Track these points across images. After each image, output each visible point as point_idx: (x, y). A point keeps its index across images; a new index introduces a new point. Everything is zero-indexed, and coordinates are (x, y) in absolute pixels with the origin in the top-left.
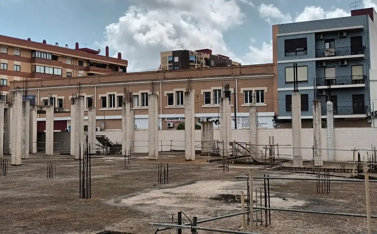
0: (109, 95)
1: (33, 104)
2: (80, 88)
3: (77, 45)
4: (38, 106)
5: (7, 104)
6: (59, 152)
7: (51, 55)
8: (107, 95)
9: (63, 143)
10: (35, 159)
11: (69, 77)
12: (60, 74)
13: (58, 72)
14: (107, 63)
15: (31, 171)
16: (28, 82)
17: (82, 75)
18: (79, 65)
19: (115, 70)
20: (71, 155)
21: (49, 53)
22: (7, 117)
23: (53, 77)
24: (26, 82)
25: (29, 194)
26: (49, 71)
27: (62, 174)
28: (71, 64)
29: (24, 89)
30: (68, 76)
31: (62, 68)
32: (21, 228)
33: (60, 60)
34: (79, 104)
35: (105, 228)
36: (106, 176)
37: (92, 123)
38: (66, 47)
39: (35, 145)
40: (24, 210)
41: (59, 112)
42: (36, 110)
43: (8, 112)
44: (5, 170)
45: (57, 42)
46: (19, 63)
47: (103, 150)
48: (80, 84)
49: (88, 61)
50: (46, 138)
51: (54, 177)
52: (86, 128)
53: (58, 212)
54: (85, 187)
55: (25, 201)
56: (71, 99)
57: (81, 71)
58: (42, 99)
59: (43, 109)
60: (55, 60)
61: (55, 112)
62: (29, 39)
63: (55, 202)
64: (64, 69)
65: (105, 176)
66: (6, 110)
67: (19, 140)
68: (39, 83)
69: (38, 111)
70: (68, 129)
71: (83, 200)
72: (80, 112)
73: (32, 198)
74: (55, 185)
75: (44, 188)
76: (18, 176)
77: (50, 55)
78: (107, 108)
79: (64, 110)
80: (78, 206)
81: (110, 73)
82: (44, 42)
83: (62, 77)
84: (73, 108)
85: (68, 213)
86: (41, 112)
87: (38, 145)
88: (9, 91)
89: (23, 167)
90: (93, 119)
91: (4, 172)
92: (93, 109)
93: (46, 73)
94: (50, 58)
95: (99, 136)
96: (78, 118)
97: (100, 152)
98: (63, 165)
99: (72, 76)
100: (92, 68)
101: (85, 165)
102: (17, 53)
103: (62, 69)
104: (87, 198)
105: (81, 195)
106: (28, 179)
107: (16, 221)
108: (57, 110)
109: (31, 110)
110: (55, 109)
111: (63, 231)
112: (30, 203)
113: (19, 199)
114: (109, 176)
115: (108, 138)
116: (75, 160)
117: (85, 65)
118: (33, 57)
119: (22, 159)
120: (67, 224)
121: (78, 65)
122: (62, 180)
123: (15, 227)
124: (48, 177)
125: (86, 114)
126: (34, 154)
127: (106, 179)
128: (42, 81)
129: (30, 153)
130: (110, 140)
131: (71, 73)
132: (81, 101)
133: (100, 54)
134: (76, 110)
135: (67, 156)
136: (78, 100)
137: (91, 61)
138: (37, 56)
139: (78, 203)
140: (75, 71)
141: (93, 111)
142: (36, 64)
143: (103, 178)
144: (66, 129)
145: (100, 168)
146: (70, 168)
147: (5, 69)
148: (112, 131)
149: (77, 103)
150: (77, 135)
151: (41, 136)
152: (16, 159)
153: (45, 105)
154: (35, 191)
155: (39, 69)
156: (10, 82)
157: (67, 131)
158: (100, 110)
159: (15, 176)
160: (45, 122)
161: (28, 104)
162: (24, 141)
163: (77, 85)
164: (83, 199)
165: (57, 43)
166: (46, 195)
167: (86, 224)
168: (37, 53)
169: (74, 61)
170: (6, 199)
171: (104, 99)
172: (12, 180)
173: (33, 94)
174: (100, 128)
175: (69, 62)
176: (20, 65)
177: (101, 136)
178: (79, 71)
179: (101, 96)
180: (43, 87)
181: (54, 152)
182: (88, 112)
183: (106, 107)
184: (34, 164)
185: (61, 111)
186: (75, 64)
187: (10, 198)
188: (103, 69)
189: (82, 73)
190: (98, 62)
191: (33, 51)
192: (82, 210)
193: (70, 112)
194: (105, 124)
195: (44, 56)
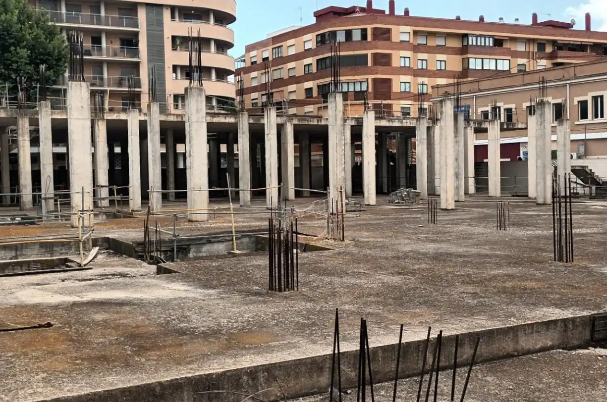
0: (593, 97)
1: (467, 119)
2: (544, 88)
3: (535, 17)
4: (475, 122)
5: (430, 121)
6: (509, 193)
7: (493, 38)
8: (589, 98)
9: (515, 178)
10: (473, 202)
11: (523, 72)
12: (507, 68)
13: (503, 65)
14: (586, 42)
15: (471, 219)
16: (460, 84)
17: (544, 68)
18: (538, 50)
19: (602, 53)
20: (530, 198)
21: (489, 36)
22: (431, 139)
23: (497, 74)
24: (458, 85)
25: (473, 249)
26: (490, 65)
27: (520, 225)
28: (524, 50)
29: (454, 96)
30: (520, 71)
31: (509, 58)
32: (470, 295)
33: (506, 45)
34: (542, 115)
35: (605, 307)
36: (595, 230)
37: (565, 145)
38: (517, 23)
39: (471, 181)
40: (469, 270)
41: (508, 129)
42: (471, 127)
43: (432, 132)
44: (434, 216)
45: (502, 17)
46: (443, 57)
47: (584, 190)
48: (543, 82)
49: (554, 43)
50: (489, 170)
51: (508, 229)
52: (554, 155)
53: (523, 278)
54: (563, 244)
55: (470, 259)
56: (527, 107)
57: (542, 60)
58: (480, 110)
59: (483, 126)
60: (498, 46)
61: (502, 130)
62: (458, 18)
63: (515, 263)
64: (512, 60)
65: (593, 231)
66: (428, 128)
67: (451, 172)
68: (475, 86)
69: (474, 128)
70: (522, 156)
71: (561, 264)
72: (544, 127)
73: (479, 255)
74: (511, 239)
75: (495, 243)
76: (452, 224)
77: (491, 39)
78: (590, 120)
79: (516, 125)
80: (553, 272)
81: (594, 59)
82: (482, 19)
83: (510, 73)
84: (532, 121)
85: (538, 280)
86: (480, 131)
87: (477, 181)
88: (431, 101)
89: (458, 213)
90: (565, 138)
91: (433, 219)
92: (565, 122)
93: (484, 68)
94: (491, 45)
95: (576, 166)
96: (541, 137)
97: (578, 193)
98: (517, 212)
99: (527, 70)
100: (560, 53)
101: (556, 213)
102: (440, 42)
103: (509, 60)
104: (567, 262)
105: (557, 257)
106: (468, 229)
107: (461, 284)
108: (505, 127)
109: (465, 128)
110: (502, 124)
111: (535, 305)
112: (477, 262)
113: (460, 256)
114: (601, 231)
115: (593, 171)
116: (538, 204)
117: (549, 49)
118: (464, 45)
119: (456, 201)
120: (539, 296)
121: (536, 50)
122: (520, 233)
123: (462, 293)
124: (499, 228)
125: (554, 130)
126: (471, 195)
127: (594, 235)
128: (479, 81)
129: (466, 193)
130: (596, 174)
131: (525, 65)
132: (546, 109)
133: (575, 28)
134: (537, 123)
135: (524, 199)
136: (541, 108)
137: (559, 42)
138: (470, 43)
139: (553, 267)
140: (532, 61)
141: (565, 126)
142: (469, 56)
143: (589, 233)
144: (518, 157)
145: (581, 219)
146: (531, 216)
147: (424, 68)
148: (598, 158)
149: (540, 113)
150: (539, 165)
151: (481, 168)
152: (447, 200)
153: (484, 119)
154: (482, 247)
155: (475, 64)
156: (433, 87)
157: (520, 159)
158: (576, 123)
159: (449, 224)
160: (486, 146)
161: (461, 118)
162: (457, 175)
163: (539, 84)
164: (559, 263)
165: (501, 19)
166: (499, 252)
167: (571, 299)
168: (470, 38)
169: (529, 46)
170: (441, 254)
171: (583, 104)
172: (445, 230)
173: (467, 103)
174: (577, 154)
175: (521, 48)
176: (445, 60)
177: (579, 166)
178: (539, 61)
179: (579, 100)
180: (481, 92)
181: (501, 193)
182: (557, 127)
183: (587, 118)
184: (472, 209)
185: (511, 127)
186: (531, 50)
187: (447, 254)
188: (581, 54)
189: (544, 63)
190: (571, 42)
191: (465, 36)
192: (561, 278)
193: (526, 128)
194: (585, 148)
195: (481, 42)
